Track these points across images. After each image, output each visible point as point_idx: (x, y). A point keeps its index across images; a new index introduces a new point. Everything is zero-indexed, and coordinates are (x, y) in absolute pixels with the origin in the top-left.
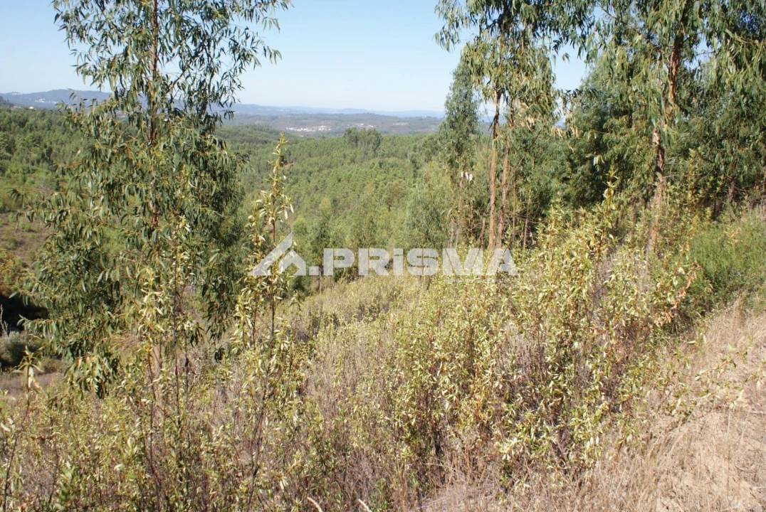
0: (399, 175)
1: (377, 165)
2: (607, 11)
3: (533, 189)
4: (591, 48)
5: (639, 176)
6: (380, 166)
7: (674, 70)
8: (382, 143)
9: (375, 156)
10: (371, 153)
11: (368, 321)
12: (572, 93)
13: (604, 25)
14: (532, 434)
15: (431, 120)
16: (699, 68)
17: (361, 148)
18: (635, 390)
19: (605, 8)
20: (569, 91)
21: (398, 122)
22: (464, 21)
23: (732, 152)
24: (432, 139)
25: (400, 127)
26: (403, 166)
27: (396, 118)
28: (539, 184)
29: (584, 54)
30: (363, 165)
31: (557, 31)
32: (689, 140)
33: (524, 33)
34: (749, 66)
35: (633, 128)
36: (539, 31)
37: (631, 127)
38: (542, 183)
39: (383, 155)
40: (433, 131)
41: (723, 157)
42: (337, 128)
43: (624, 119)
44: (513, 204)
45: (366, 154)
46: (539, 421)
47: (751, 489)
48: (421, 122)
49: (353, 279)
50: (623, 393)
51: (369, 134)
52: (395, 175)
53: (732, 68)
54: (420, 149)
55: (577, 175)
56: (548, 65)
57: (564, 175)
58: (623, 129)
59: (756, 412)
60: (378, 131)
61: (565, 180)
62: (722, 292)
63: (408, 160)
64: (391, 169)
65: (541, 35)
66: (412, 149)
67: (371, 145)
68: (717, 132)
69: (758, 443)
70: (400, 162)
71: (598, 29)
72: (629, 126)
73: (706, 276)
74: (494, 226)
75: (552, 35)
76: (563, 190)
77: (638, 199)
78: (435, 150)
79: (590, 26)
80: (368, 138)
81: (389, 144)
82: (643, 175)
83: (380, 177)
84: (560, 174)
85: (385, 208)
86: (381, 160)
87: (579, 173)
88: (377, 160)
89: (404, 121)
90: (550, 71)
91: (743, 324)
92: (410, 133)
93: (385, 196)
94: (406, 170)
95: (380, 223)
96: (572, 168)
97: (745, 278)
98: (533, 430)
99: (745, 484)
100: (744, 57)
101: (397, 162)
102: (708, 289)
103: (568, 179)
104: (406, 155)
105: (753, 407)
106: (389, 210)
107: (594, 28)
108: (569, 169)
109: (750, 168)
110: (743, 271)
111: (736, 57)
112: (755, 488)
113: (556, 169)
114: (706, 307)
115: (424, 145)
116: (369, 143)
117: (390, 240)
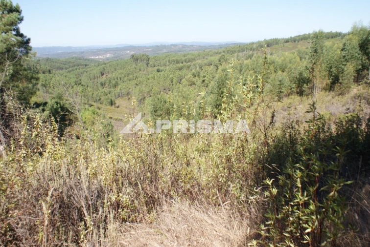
17: (140, 64)
21: (147, 49)
27: (145, 47)
42: (116, 55)
48: (158, 48)
67: (145, 61)
81: (154, 60)
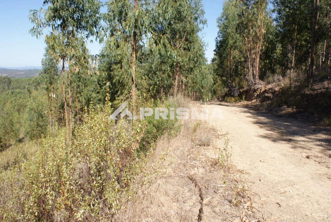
0: (22, 97)
1: (10, 93)
2: (106, 22)
3: (84, 98)
4: (101, 37)
5: (128, 88)
6: (12, 94)
7: (134, 46)
8: (12, 83)
9: (9, 89)
10: (6, 88)
11: (11, 170)
12: (95, 56)
13: (105, 28)
14: (91, 205)
15: (36, 71)
16: (143, 45)
18: (129, 178)
19: (105, 21)
20: (93, 55)
21: (19, 72)
22: (44, 25)
23: (160, 76)
24: (36, 79)
25: (20, 74)
26: (24, 93)
27: (18, 70)
28: (87, 95)
29: (98, 39)
30: (3, 94)
31: (87, 30)
32: (144, 73)
33: (72, 31)
34: (159, 44)
35: (123, 69)
36: (79, 30)
37: (122, 68)
38: (88, 95)
39: (13, 88)
40: (37, 75)
41: (157, 78)
43: (119, 65)
44: (77, 105)
45: (4, 88)
46: (93, 199)
47: (177, 205)
48: (30, 72)
49: (4, 150)
50: (124, 180)
51: (4, 79)
52: (20, 97)
53: (154, 45)
54: (31, 84)
55: (103, 90)
56: (84, 45)
57: (97, 91)
58: (119, 70)
59: (177, 175)
60: (9, 77)
61: (98, 92)
62: (160, 131)
63: (26, 90)
64: (18, 95)
65: (80, 32)
66: (27, 84)
67: (6, 84)
68: (154, 69)
69: (178, 187)
70: (22, 91)
71: (103, 29)
72: (121, 68)
73: (154, 126)
74: (68, 116)
75: (85, 32)
76: (98, 97)
77: (129, 98)
78: (39, 84)
79: (99, 28)
80: (4, 81)
81: (15, 83)
82: (129, 88)
83: (12, 99)
84: (96, 90)
85: (17, 113)
86: (12, 91)
87: (104, 89)
88: (10, 91)
89: (22, 72)
90: (85, 47)
91: (169, 142)
92: (26, 77)
93: (16, 108)
94: (25, 94)
95: (15, 120)
96: (100, 87)
97: (167, 124)
98: (91, 204)
99: (175, 204)
100: (158, 41)
101: (21, 91)
102: (155, 131)
103: (99, 92)
104: (25, 88)
105: (175, 173)
106: (19, 114)
107: (101, 29)
108: (99, 88)
109: (167, 81)
110: (166, 122)
111: (155, 41)
112: (178, 204)
113: (94, 89)
114: (155, 138)
115: (33, 82)
116: (5, 83)
117: (21, 128)
